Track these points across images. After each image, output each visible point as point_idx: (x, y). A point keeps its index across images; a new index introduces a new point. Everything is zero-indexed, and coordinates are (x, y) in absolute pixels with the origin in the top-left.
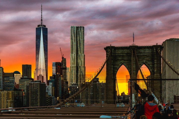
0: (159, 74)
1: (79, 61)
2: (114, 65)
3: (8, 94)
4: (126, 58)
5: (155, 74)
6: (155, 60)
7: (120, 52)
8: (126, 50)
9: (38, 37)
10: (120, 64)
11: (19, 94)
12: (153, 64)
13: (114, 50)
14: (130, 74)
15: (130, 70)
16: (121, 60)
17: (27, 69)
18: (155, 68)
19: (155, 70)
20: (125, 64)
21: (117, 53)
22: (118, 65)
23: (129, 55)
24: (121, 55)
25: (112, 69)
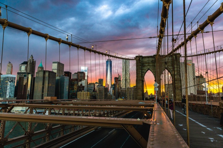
0: (179, 76)
1: (127, 76)
2: (142, 70)
3: (87, 93)
4: (151, 65)
5: (176, 76)
6: (175, 65)
7: (146, 60)
8: (151, 58)
9: (107, 66)
10: (147, 69)
11: (95, 93)
12: (174, 68)
13: (142, 58)
14: (155, 77)
15: (154, 73)
16: (147, 66)
17: (101, 81)
18: (175, 71)
19: (176, 73)
20: (151, 69)
21: (144, 61)
22: (145, 70)
23: (154, 62)
24: (147, 62)
25: (141, 72)
